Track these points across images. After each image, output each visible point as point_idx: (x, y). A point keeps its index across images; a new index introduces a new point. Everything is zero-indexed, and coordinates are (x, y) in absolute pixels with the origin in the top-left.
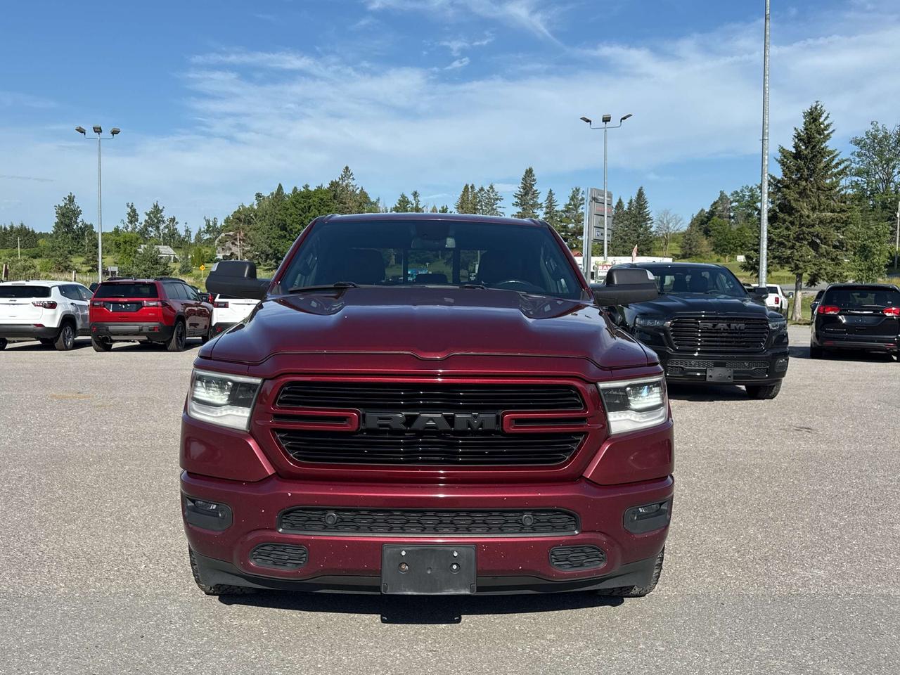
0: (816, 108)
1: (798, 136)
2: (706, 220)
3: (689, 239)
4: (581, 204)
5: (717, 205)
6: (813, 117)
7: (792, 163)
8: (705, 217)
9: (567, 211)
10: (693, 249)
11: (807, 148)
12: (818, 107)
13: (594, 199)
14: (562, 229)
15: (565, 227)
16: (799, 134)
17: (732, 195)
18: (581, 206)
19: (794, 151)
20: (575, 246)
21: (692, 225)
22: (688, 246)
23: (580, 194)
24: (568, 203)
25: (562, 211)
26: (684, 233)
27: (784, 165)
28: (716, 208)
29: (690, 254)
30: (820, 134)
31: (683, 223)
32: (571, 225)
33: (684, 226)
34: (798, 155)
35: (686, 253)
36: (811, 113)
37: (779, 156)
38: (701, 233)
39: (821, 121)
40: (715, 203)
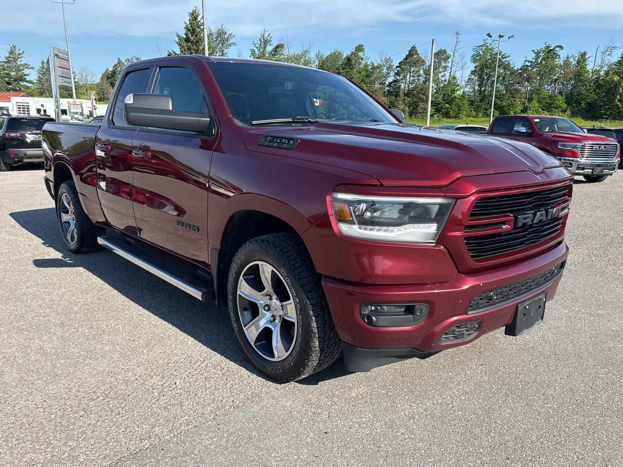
0: (195, 11)
1: (187, 28)
2: (111, 76)
3: (102, 89)
4: (19, 58)
5: (116, 67)
6: (194, 16)
7: (185, 44)
8: (110, 74)
9: (8, 62)
10: (106, 95)
11: (192, 36)
12: (197, 11)
13: (56, 55)
14: (6, 76)
15: (8, 74)
16: (187, 26)
17: (126, 61)
18: (19, 60)
19: (185, 37)
20: (18, 89)
21: (102, 79)
22: (101, 93)
23: (17, 50)
24: (8, 56)
25: (4, 62)
26: (97, 84)
27: (180, 45)
28: (116, 69)
29: (104, 98)
30: (199, 28)
31: (97, 77)
32: (13, 73)
33: (97, 80)
34: (187, 40)
35: (101, 98)
36: (193, 14)
37: (177, 40)
38: (109, 84)
39: (198, 20)
40: (115, 65)
